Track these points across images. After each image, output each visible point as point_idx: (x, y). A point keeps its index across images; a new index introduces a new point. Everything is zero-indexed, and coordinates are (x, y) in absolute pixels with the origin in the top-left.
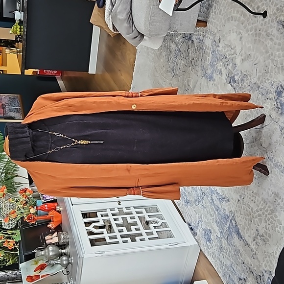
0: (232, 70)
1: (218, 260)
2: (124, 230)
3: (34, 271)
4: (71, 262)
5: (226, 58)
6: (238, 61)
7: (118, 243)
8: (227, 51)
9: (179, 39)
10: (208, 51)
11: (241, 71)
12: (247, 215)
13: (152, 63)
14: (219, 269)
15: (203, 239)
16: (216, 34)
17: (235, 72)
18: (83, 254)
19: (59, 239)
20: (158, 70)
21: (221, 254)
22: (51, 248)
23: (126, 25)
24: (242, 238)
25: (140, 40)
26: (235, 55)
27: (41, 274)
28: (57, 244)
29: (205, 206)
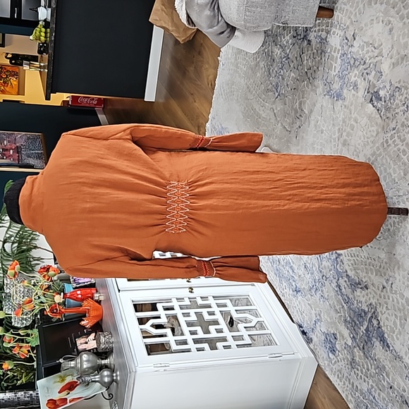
0: (375, 82)
1: (347, 383)
2: (198, 332)
3: (59, 392)
4: (117, 379)
5: (365, 63)
6: (385, 67)
7: (189, 351)
8: (368, 52)
9: (287, 39)
10: (335, 55)
11: (390, 82)
12: (399, 309)
13: (243, 80)
14: (350, 397)
15: (324, 348)
16: (348, 27)
17: (379, 84)
18: (135, 367)
19: (99, 343)
20: (252, 89)
21: (352, 373)
22: (85, 357)
23: (207, 12)
24: (389, 347)
25: (230, 38)
26: (380, 58)
27: (69, 397)
28: (95, 351)
29: (326, 296)
